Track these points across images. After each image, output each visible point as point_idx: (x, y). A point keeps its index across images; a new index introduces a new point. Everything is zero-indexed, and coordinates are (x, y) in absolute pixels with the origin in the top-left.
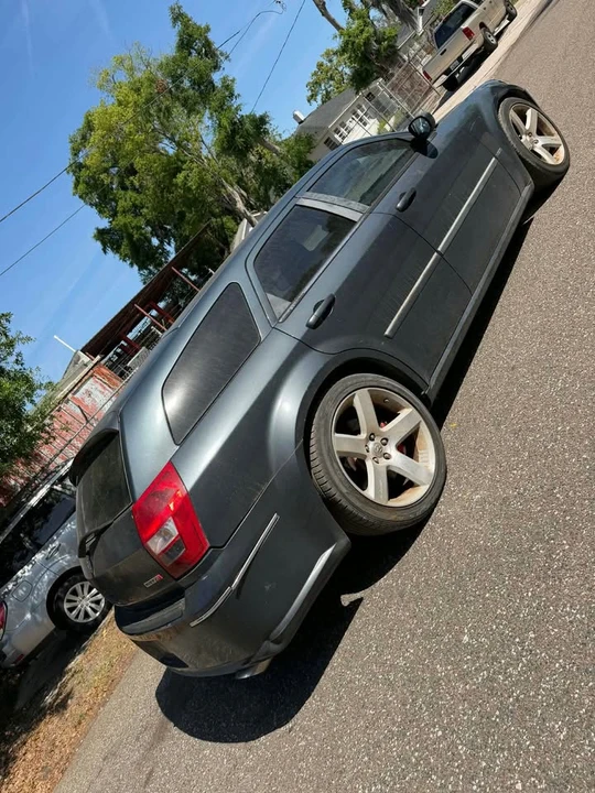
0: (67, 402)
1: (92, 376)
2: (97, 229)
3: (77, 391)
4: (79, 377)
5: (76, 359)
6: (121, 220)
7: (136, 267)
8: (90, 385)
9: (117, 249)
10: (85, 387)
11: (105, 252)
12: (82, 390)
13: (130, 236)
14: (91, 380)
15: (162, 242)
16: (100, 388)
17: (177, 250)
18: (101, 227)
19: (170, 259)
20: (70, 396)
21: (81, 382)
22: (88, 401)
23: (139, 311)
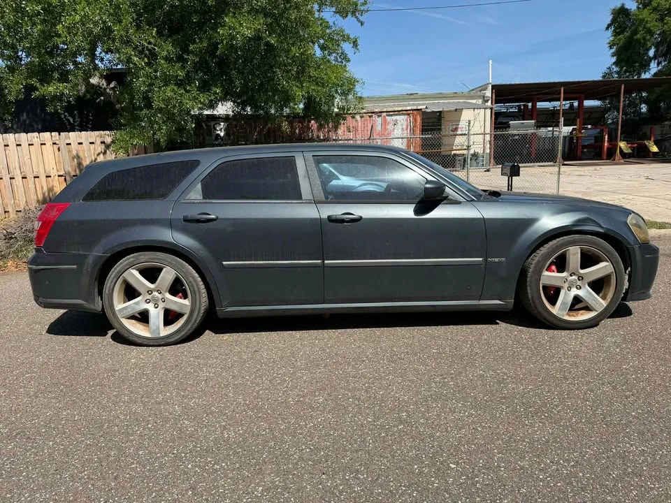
0: (379, 116)
1: (408, 114)
2: (623, 5)
3: (391, 115)
4: (400, 109)
5: (484, 88)
6: (645, 14)
7: (614, 59)
8: (402, 119)
9: (616, 34)
10: (397, 117)
11: (607, 28)
12: (394, 118)
13: (635, 32)
14: (406, 116)
15: (655, 57)
16: (405, 127)
17: (655, 74)
18: (627, 6)
19: (644, 76)
20: (385, 114)
21: (399, 113)
22: (390, 127)
23: (560, 94)
